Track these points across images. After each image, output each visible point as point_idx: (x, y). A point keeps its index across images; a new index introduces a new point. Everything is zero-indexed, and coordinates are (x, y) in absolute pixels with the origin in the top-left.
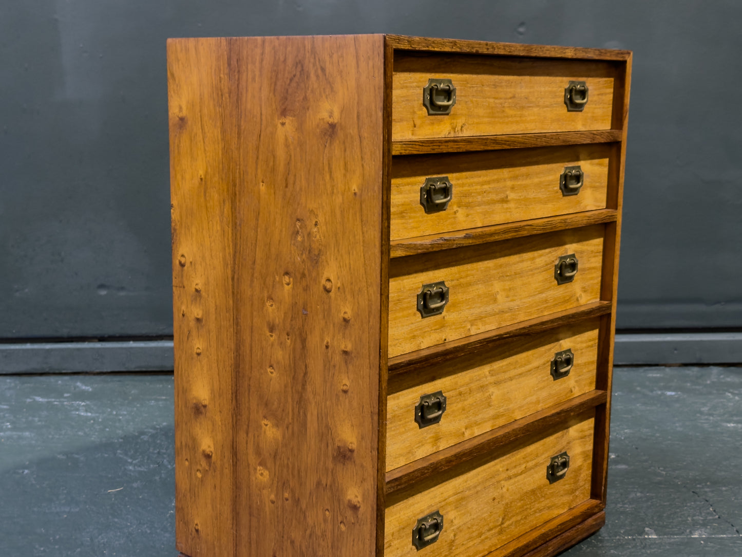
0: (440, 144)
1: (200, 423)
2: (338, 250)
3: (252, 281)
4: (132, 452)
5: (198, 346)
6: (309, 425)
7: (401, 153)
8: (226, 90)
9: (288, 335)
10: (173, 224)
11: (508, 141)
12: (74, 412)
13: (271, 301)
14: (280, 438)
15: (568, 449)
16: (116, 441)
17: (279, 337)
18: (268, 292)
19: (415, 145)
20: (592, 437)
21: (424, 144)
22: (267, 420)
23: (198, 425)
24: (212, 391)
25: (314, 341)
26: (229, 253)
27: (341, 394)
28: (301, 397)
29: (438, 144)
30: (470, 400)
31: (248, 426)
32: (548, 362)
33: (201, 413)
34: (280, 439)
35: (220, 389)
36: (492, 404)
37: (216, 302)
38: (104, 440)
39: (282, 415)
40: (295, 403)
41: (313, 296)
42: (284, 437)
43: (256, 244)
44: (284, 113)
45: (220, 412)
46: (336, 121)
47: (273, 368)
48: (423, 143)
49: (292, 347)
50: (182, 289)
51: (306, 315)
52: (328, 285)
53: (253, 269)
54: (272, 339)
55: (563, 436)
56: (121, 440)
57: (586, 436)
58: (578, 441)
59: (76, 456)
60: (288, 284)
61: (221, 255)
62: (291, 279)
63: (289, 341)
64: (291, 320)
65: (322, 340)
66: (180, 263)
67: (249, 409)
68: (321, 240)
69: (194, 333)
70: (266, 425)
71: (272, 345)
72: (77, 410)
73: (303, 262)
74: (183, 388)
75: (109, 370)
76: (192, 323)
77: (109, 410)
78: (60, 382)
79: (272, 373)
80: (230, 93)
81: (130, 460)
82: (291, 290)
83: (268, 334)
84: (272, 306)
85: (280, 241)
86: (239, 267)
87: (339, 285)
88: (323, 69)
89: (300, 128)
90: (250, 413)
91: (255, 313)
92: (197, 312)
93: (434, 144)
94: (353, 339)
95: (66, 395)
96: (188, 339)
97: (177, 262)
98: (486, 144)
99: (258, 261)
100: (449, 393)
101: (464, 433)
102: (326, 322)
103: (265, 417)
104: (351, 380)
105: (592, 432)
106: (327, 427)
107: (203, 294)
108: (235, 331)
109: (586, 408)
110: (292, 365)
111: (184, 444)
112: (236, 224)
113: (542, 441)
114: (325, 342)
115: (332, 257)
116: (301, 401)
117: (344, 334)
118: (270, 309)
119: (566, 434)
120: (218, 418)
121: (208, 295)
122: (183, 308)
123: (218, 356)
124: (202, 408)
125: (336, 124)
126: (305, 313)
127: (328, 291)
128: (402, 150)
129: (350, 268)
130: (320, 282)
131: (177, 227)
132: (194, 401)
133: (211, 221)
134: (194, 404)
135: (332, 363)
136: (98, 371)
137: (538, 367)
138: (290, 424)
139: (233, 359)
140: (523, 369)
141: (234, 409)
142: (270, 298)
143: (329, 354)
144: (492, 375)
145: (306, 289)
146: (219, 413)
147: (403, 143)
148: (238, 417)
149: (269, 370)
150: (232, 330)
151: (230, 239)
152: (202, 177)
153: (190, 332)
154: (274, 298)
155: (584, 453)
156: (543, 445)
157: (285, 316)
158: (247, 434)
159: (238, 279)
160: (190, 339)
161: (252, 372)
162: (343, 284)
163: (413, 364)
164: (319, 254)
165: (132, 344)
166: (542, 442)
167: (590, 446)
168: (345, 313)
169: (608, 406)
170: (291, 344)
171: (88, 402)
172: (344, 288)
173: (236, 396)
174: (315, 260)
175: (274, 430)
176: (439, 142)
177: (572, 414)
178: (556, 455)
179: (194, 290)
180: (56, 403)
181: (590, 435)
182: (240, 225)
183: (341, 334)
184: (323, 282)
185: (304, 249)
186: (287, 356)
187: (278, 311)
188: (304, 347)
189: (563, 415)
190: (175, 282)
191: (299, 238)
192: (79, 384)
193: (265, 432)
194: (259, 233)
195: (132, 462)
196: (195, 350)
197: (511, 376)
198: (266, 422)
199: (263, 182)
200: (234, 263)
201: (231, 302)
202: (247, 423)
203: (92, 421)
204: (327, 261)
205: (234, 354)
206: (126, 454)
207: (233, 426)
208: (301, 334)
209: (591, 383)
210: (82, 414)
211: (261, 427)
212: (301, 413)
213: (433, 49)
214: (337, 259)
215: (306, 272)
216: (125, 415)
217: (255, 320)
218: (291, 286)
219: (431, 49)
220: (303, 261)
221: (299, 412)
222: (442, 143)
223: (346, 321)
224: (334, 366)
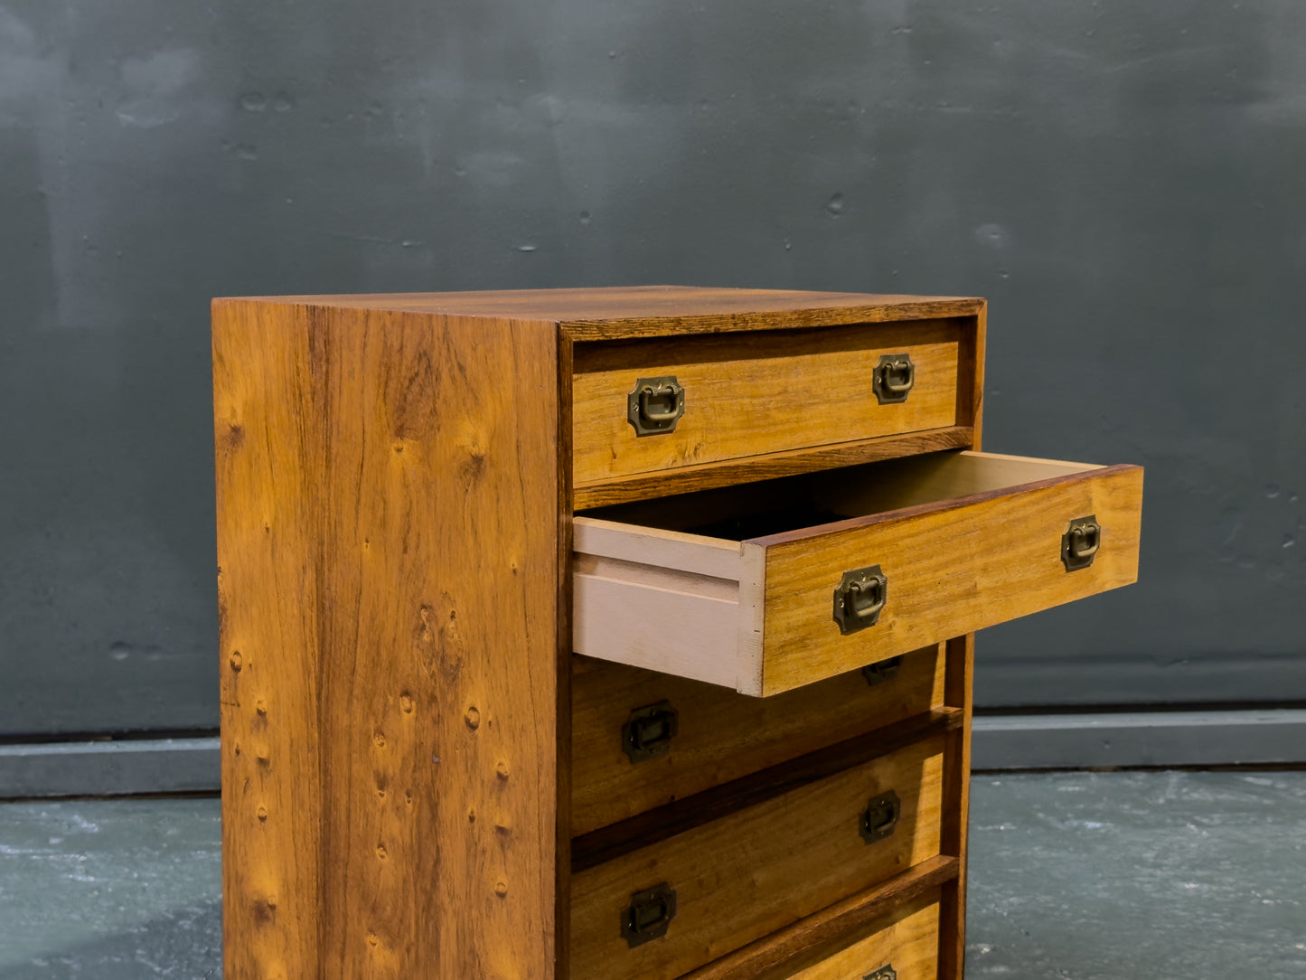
0: (656, 484)
1: (265, 935)
2: (489, 661)
3: (350, 702)
4: (163, 953)
5: (261, 805)
6: (442, 949)
7: (589, 506)
8: (307, 389)
9: (408, 795)
10: (221, 600)
11: (775, 467)
12: (65, 876)
13: (381, 736)
14: (396, 968)
15: (894, 959)
16: (136, 931)
17: (394, 798)
18: (376, 722)
19: (613, 490)
20: (936, 936)
21: (628, 488)
22: (375, 935)
23: (262, 937)
24: (285, 883)
25: (450, 807)
26: (313, 654)
27: (495, 899)
28: (430, 901)
29: (653, 484)
30: (718, 894)
31: (344, 944)
32: (854, 815)
33: (267, 918)
34: (396, 970)
35: (297, 879)
36: (758, 895)
37: (291, 733)
38: (115, 928)
39: (399, 929)
40: (421, 911)
41: (448, 734)
42: (402, 966)
43: (356, 641)
44: (400, 432)
45: (298, 918)
46: (483, 452)
47: (385, 850)
48: (626, 485)
49: (415, 815)
50: (235, 708)
51: (438, 763)
52: (473, 718)
53: (352, 683)
54: (382, 800)
55: (884, 938)
56: (144, 930)
57: (925, 935)
58: (911, 944)
59: (66, 961)
60: (409, 711)
61: (299, 655)
62: (414, 703)
63: (410, 806)
64: (414, 771)
65: (464, 807)
66: (233, 664)
67: (345, 916)
68: (461, 642)
69: (255, 782)
70: (374, 945)
71: (383, 811)
72: (71, 870)
73: (431, 677)
74: (237, 873)
75: (130, 791)
76: (253, 767)
77: (127, 870)
78: (44, 814)
79: (382, 857)
80: (313, 394)
81: (157, 969)
82: (413, 722)
83: (377, 792)
84: (382, 745)
85: (394, 640)
86: (328, 676)
87: (490, 718)
88: (461, 368)
89: (426, 458)
90: (346, 924)
91: (354, 756)
92: (262, 750)
93: (646, 485)
94: (513, 809)
95: (54, 841)
96: (245, 791)
97: (228, 664)
98: (736, 476)
99: (360, 670)
100: (680, 884)
101: (707, 950)
102: (470, 778)
103: (371, 931)
104: (510, 878)
105: (936, 926)
106: (472, 951)
107: (270, 718)
108: (323, 783)
109: (921, 889)
110: (416, 847)
111: (238, 968)
112: (324, 608)
113: (847, 950)
114: (469, 810)
115: (480, 672)
116: (430, 908)
117: (499, 799)
118: (380, 750)
119: (889, 934)
120: (294, 929)
121: (278, 722)
122: (238, 740)
123: (293, 823)
124: (268, 909)
125: (482, 457)
126: (436, 760)
127: (473, 727)
128: (590, 501)
129: (507, 692)
130: (459, 712)
131: (228, 606)
132: (255, 898)
133: (284, 598)
134: (256, 902)
135: (480, 847)
136: (110, 792)
137: (838, 827)
138: (413, 944)
139: (319, 830)
140: (811, 833)
141: (321, 915)
142: (380, 732)
143: (476, 831)
145: (438, 721)
146: (296, 920)
147: (591, 490)
148: (328, 928)
149: (378, 852)
150: (317, 781)
151: (314, 631)
152: (269, 525)
153: (248, 780)
154: (385, 731)
155: (922, 962)
156: (849, 956)
157: (403, 763)
158: (343, 958)
159: (327, 699)
160: (249, 792)
161: (351, 854)
162: (496, 717)
164: (457, 665)
165: (170, 745)
166: (846, 952)
167: (932, 952)
168: (500, 764)
169: (961, 882)
170: (413, 810)
171: (91, 856)
172: (498, 723)
173: (324, 893)
174: (452, 674)
175: (387, 953)
176: (655, 481)
177: (897, 902)
178: (872, 972)
179: (255, 711)
180: (35, 857)
181: (933, 932)
182: (330, 608)
183: (494, 799)
184: (465, 711)
185: (433, 656)
186: (407, 831)
187: (391, 754)
188: (434, 817)
189: (881, 904)
190: (224, 695)
191: (426, 637)
192: (76, 818)
193: (371, 956)
194: (361, 623)
195: (161, 971)
196: (257, 812)
197: (791, 846)
198: (372, 938)
199: (367, 542)
200: (321, 671)
201: (316, 735)
202: (341, 939)
203: (96, 893)
204: (470, 678)
205: (320, 820)
206: (152, 958)
207: (319, 942)
208: (429, 796)
209: (931, 845)
210: (80, 878)
211: (365, 947)
212: (431, 928)
213: (641, 336)
214: (486, 675)
215: (438, 694)
216: (154, 879)
217: (355, 767)
218: (413, 714)
219: (637, 335)
220: (433, 675)
221: (427, 924)
222: (659, 482)
223: (502, 777)
224: (484, 852)
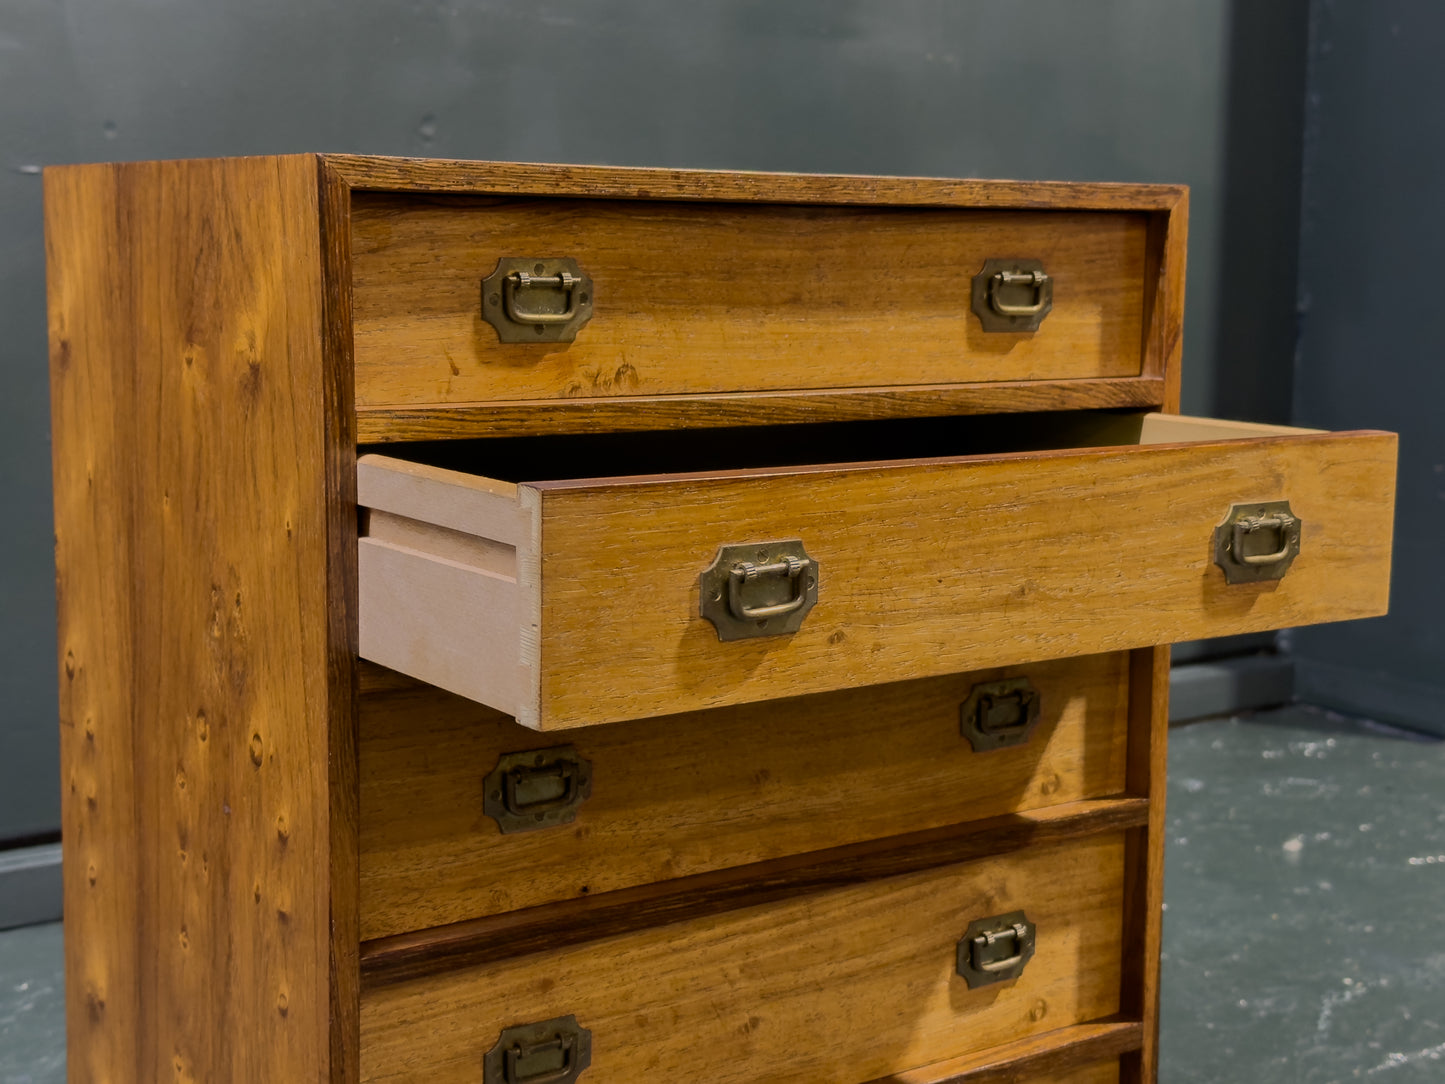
1: (97, 1041)
2: (269, 668)
3: (157, 724)
5: (92, 862)
7: (387, 438)
8: (116, 283)
9: (205, 858)
10: (59, 581)
11: (763, 408)
13: (182, 773)
17: (193, 862)
18: (178, 752)
19: (437, 418)
21: (467, 417)
22: (180, 1056)
23: (95, 1044)
24: (110, 972)
25: (239, 879)
26: (127, 655)
27: (278, 1017)
28: (223, 1013)
30: (679, 1039)
31: (156, 1065)
32: (946, 944)
33: (98, 1019)
35: (120, 969)
36: (757, 1047)
37: (112, 766)
39: (199, 1050)
40: (216, 1027)
41: (236, 772)
43: (160, 638)
44: (190, 340)
45: (121, 1022)
46: (259, 358)
47: (186, 935)
48: (462, 415)
49: (210, 888)
50: (70, 729)
51: (228, 814)
52: (257, 750)
53: (158, 696)
54: (184, 864)
60: (204, 738)
61: (117, 656)
62: (208, 727)
63: (206, 875)
64: (209, 825)
65: (251, 879)
66: (68, 669)
67: (156, 1025)
68: (245, 637)
69: (87, 831)
70: (180, 1069)
71: (185, 879)
73: (222, 689)
76: (85, 810)
79: (185, 945)
80: (121, 288)
82: (208, 753)
83: (180, 852)
84: (183, 785)
85: (191, 635)
86: (140, 687)
87: (272, 750)
88: (238, 236)
89: (211, 374)
90: (157, 1036)
91: (161, 800)
92: (91, 788)
93: (505, 416)
94: (292, 886)
96: (79, 844)
97: (64, 669)
99: (164, 679)
100: (602, 1022)
102: (255, 837)
103: (177, 1050)
104: (291, 989)
107: (98, 745)
108: (137, 837)
110: (212, 933)
112: (134, 588)
114: (255, 887)
115: (261, 681)
116: (224, 1024)
117: (280, 870)
118: (181, 793)
120: (118, 1037)
121: (103, 749)
122: (73, 772)
123: (116, 890)
124: (99, 1007)
125: (259, 365)
126: (227, 810)
127: (257, 763)
128: (391, 430)
129: (286, 712)
130: (245, 741)
131: (64, 588)
132: (89, 991)
133: (104, 577)
134: (89, 995)
135: (265, 940)
137: (913, 957)
138: (211, 1073)
140: (860, 963)
142: (181, 767)
143: (261, 916)
144: (752, 977)
145: (227, 753)
146: (119, 1024)
147: (393, 415)
148: (144, 1041)
149: (181, 937)
150: (133, 833)
151: (128, 623)
152: (92, 477)
153: (81, 828)
154: (185, 769)
157: (200, 813)
158: (155, 1082)
159: (140, 718)
160: (82, 845)
161: (160, 938)
162: (277, 750)
163: (449, 954)
164: (243, 672)
168: (281, 820)
169: (1147, 1058)
170: (209, 881)
172: (278, 759)
174: (239, 685)
175: (190, 1081)
176: (520, 412)
179: (85, 734)
182: (140, 592)
183: (276, 870)
184: (251, 740)
185: (223, 658)
186: (204, 910)
187: (191, 800)
188: (226, 893)
190: (62, 711)
191: (216, 632)
194: (164, 611)
196: (89, 871)
197: (819, 978)
198: (178, 1060)
199: (167, 495)
200: (134, 680)
201: (131, 768)
202: (154, 1058)
204: (254, 691)
208: (222, 861)
209: (1100, 998)
211: (172, 1071)
212: (224, 1052)
213: (489, 189)
214: (267, 687)
215: (227, 713)
217: (162, 816)
218: (207, 741)
219: (480, 188)
220: (223, 687)
221: (221, 1046)
222: (529, 412)
223: (282, 839)
224: (268, 947)
